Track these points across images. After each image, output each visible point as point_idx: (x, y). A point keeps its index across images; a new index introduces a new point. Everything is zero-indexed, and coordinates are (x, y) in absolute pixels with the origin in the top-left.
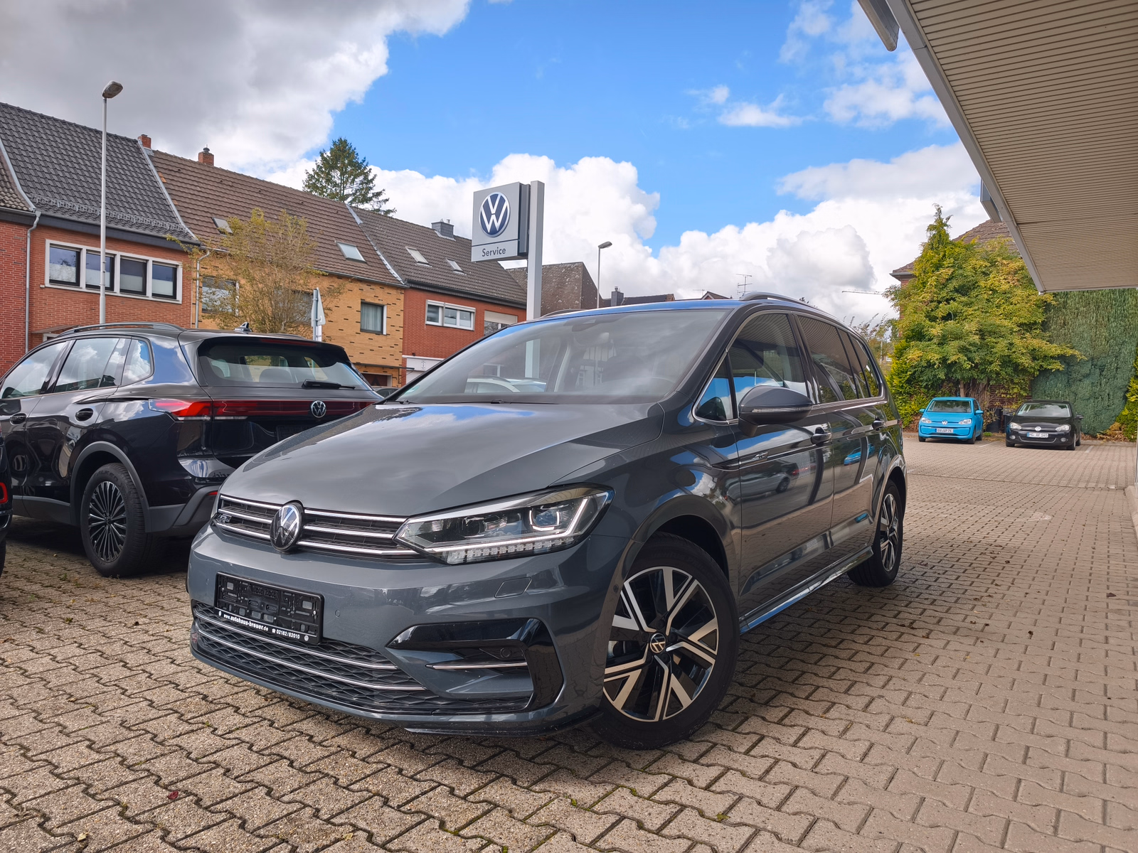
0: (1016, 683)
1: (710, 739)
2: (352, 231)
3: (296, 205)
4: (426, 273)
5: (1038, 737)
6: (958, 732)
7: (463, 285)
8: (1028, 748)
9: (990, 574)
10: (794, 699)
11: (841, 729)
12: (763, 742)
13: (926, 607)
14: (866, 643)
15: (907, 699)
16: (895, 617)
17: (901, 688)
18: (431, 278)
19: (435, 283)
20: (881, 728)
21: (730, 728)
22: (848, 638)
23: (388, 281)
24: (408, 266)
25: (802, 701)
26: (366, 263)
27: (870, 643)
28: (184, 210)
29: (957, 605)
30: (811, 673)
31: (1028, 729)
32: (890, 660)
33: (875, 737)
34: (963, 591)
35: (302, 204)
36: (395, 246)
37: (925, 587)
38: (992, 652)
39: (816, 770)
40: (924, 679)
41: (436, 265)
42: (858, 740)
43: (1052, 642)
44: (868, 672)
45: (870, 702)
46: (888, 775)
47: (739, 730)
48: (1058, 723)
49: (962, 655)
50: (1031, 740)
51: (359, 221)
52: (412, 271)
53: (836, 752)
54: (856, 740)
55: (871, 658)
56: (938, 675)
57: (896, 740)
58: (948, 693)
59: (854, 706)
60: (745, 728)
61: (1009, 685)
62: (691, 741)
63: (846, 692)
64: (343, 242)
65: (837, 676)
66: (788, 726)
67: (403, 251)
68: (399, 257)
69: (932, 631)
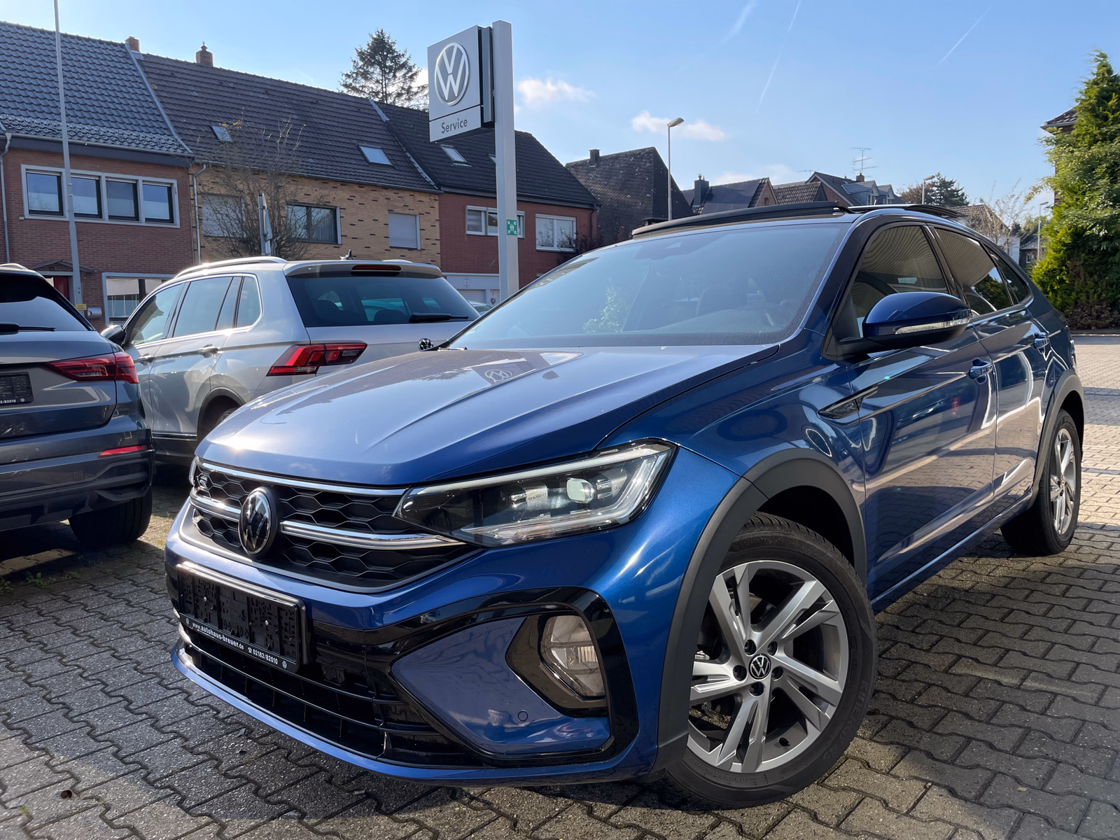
2: (376, 131)
3: (309, 105)
4: (464, 174)
18: (470, 180)
19: (475, 184)
23: (418, 187)
24: (443, 168)
26: (393, 167)
28: (179, 119)
35: (317, 103)
36: (427, 145)
41: (477, 164)
51: (385, 118)
52: (448, 172)
64: (366, 144)
67: (436, 150)
68: (434, 157)
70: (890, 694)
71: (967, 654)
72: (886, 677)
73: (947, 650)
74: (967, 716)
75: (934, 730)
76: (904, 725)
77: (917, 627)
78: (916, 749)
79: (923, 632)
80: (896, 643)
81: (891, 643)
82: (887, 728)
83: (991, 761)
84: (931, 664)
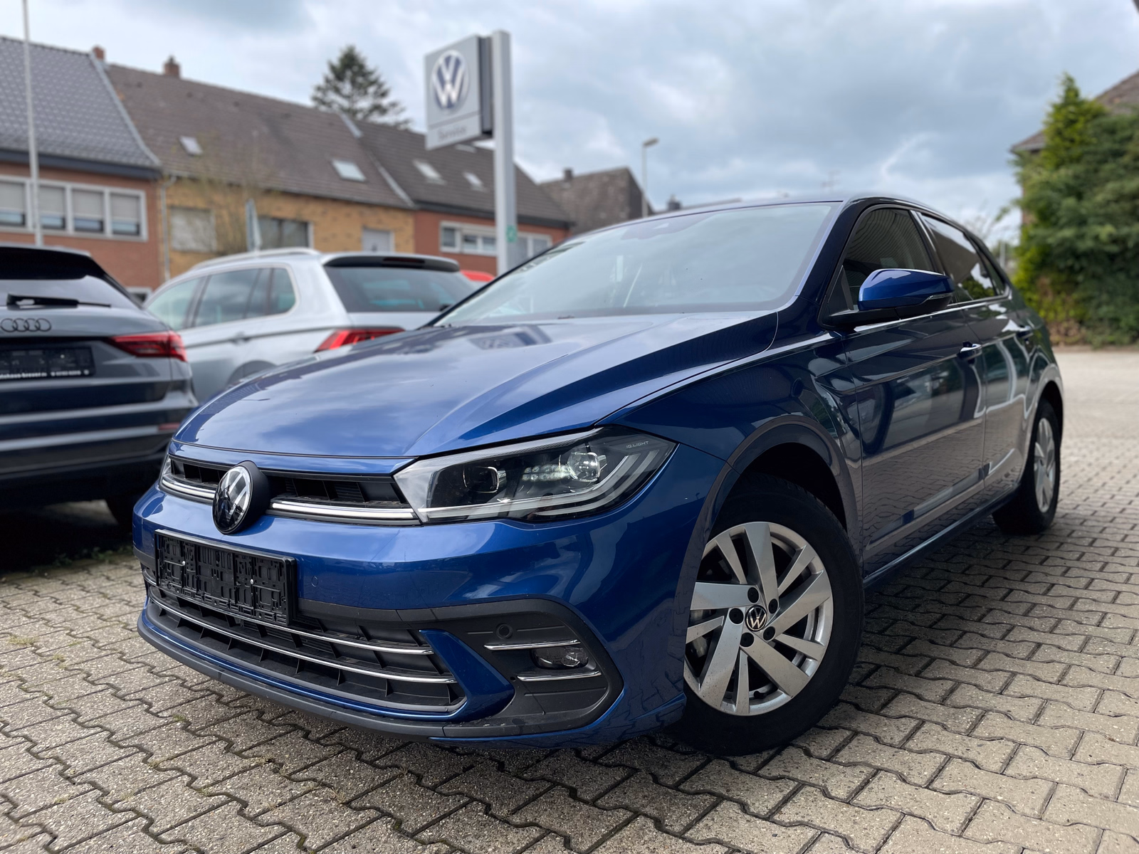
2: (348, 146)
3: (280, 120)
4: (438, 191)
7: (485, 203)
18: (445, 197)
19: (449, 201)
23: (391, 201)
24: (417, 184)
26: (367, 183)
36: (400, 160)
41: (451, 182)
51: (357, 132)
52: (422, 189)
64: (338, 158)
67: (410, 166)
68: (408, 174)
70: (957, 616)
71: (1018, 588)
72: (950, 605)
73: (999, 585)
74: (1031, 629)
75: (1006, 638)
76: (977, 636)
77: (967, 569)
78: (994, 652)
79: (973, 573)
80: (949, 582)
81: (946, 581)
82: (964, 639)
83: (1064, 657)
84: (988, 595)
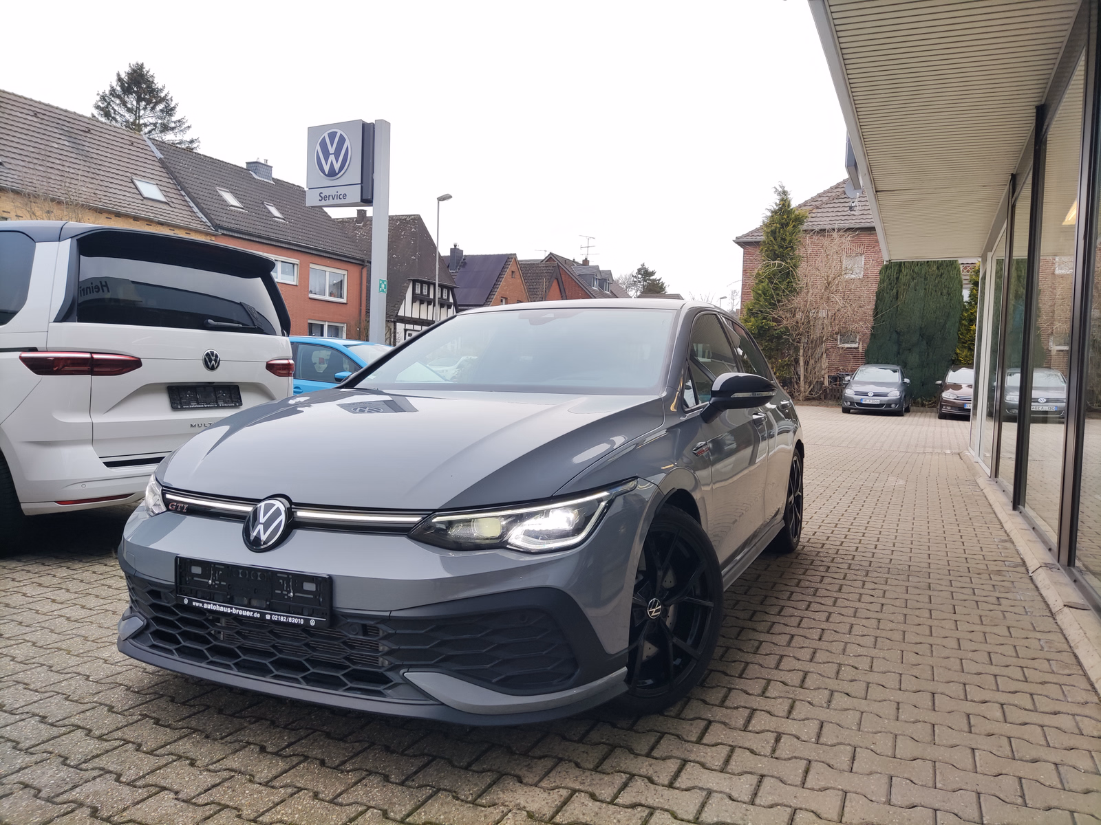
0: (933, 649)
1: (656, 728)
2: (150, 166)
3: (82, 133)
4: (240, 219)
5: (974, 704)
6: (898, 703)
7: (286, 234)
8: (968, 715)
9: (871, 539)
10: (727, 678)
11: (786, 708)
12: (711, 727)
13: (823, 574)
14: (779, 613)
15: (838, 673)
16: (797, 585)
17: (828, 660)
18: (247, 225)
19: (252, 230)
20: (825, 705)
21: (672, 714)
22: (759, 609)
23: (195, 226)
24: (219, 210)
25: (737, 680)
26: (168, 204)
27: (782, 614)
29: (851, 571)
30: (736, 648)
31: (962, 697)
32: (808, 631)
33: (824, 714)
34: (851, 557)
35: (89, 132)
36: (202, 186)
37: (814, 554)
38: (901, 618)
39: (776, 755)
40: (848, 650)
41: (253, 211)
42: (807, 719)
43: (952, 606)
44: (791, 645)
45: (804, 678)
46: (850, 755)
47: (683, 716)
48: (987, 687)
49: (874, 622)
50: (968, 707)
51: (159, 155)
52: (224, 215)
53: (789, 734)
54: (804, 720)
55: (788, 630)
56: (859, 645)
57: (843, 717)
58: (874, 664)
59: (789, 681)
60: (689, 713)
61: (929, 651)
62: (636, 732)
63: (777, 667)
64: (139, 178)
65: (762, 651)
66: (731, 708)
67: (212, 192)
68: (210, 200)
69: (836, 599)
